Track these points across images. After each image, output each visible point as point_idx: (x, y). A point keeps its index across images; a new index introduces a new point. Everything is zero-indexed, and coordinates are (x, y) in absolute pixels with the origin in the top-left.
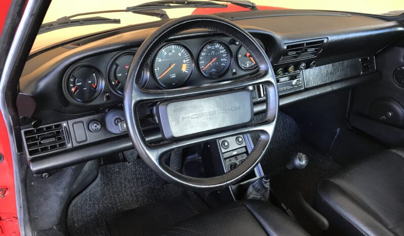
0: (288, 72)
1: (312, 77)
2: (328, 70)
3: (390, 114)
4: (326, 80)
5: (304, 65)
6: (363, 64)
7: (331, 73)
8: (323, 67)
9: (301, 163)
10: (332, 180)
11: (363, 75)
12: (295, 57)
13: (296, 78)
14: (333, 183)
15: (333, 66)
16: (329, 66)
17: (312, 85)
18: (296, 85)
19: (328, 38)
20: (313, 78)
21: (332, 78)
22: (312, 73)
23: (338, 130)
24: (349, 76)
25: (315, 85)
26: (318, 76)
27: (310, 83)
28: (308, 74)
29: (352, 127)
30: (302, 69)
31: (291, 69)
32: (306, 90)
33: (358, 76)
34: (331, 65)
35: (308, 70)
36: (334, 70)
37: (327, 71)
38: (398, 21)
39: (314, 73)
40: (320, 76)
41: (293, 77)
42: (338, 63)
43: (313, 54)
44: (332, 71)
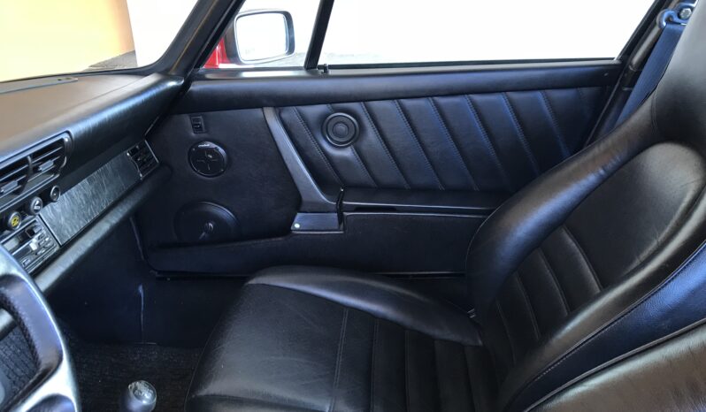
0: (11, 229)
1: (63, 219)
2: (87, 193)
3: (211, 225)
4: (92, 214)
5: (37, 201)
6: (136, 159)
7: (93, 196)
8: (73, 190)
9: (145, 402)
10: (203, 392)
11: (145, 179)
12: (17, 192)
13: (33, 234)
14: (207, 396)
15: (90, 181)
16: (83, 185)
17: (70, 233)
18: (39, 249)
19: (68, 132)
20: (66, 219)
21: (99, 204)
22: (59, 210)
23: (141, 290)
24: (126, 189)
25: (76, 232)
26: (73, 211)
27: (66, 232)
28: (52, 216)
29: (159, 272)
30: (37, 211)
31: (13, 219)
32: (64, 248)
33: (139, 184)
34: (85, 181)
35: (48, 208)
36: (96, 187)
37: (85, 195)
38: (159, 73)
39: (63, 209)
40: (76, 208)
41: (26, 235)
42: (96, 173)
43: (50, 172)
44: (95, 193)
